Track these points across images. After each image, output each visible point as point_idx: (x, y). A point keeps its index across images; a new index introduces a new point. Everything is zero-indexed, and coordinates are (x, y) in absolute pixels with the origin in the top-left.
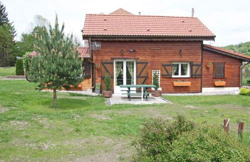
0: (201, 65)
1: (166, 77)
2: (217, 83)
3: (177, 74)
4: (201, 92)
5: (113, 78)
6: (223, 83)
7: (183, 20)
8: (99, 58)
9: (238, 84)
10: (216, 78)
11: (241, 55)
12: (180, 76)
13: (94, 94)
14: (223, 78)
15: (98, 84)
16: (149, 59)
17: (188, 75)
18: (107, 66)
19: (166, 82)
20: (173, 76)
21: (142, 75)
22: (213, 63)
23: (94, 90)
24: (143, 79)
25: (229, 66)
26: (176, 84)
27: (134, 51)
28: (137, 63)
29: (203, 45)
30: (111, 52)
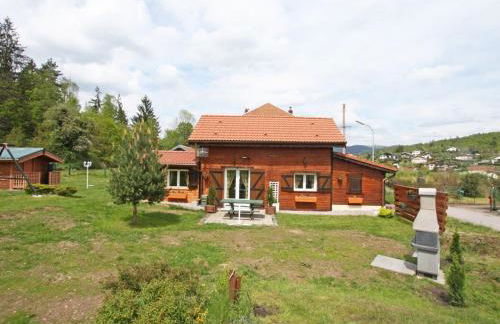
0: (330, 177)
1: (287, 189)
2: (352, 199)
3: (300, 186)
4: (331, 209)
5: (222, 189)
6: (359, 200)
7: (313, 121)
8: (208, 166)
9: (380, 202)
10: (350, 193)
11: (382, 165)
12: (304, 189)
13: (200, 207)
14: (359, 194)
15: (205, 196)
16: (266, 168)
17: (315, 189)
18: (217, 176)
19: (287, 196)
20: (296, 189)
21: (257, 187)
22: (347, 175)
23: (200, 203)
24: (258, 192)
25: (368, 179)
26: (299, 199)
27: (248, 159)
28: (252, 173)
29: (332, 153)
30: (222, 160)
